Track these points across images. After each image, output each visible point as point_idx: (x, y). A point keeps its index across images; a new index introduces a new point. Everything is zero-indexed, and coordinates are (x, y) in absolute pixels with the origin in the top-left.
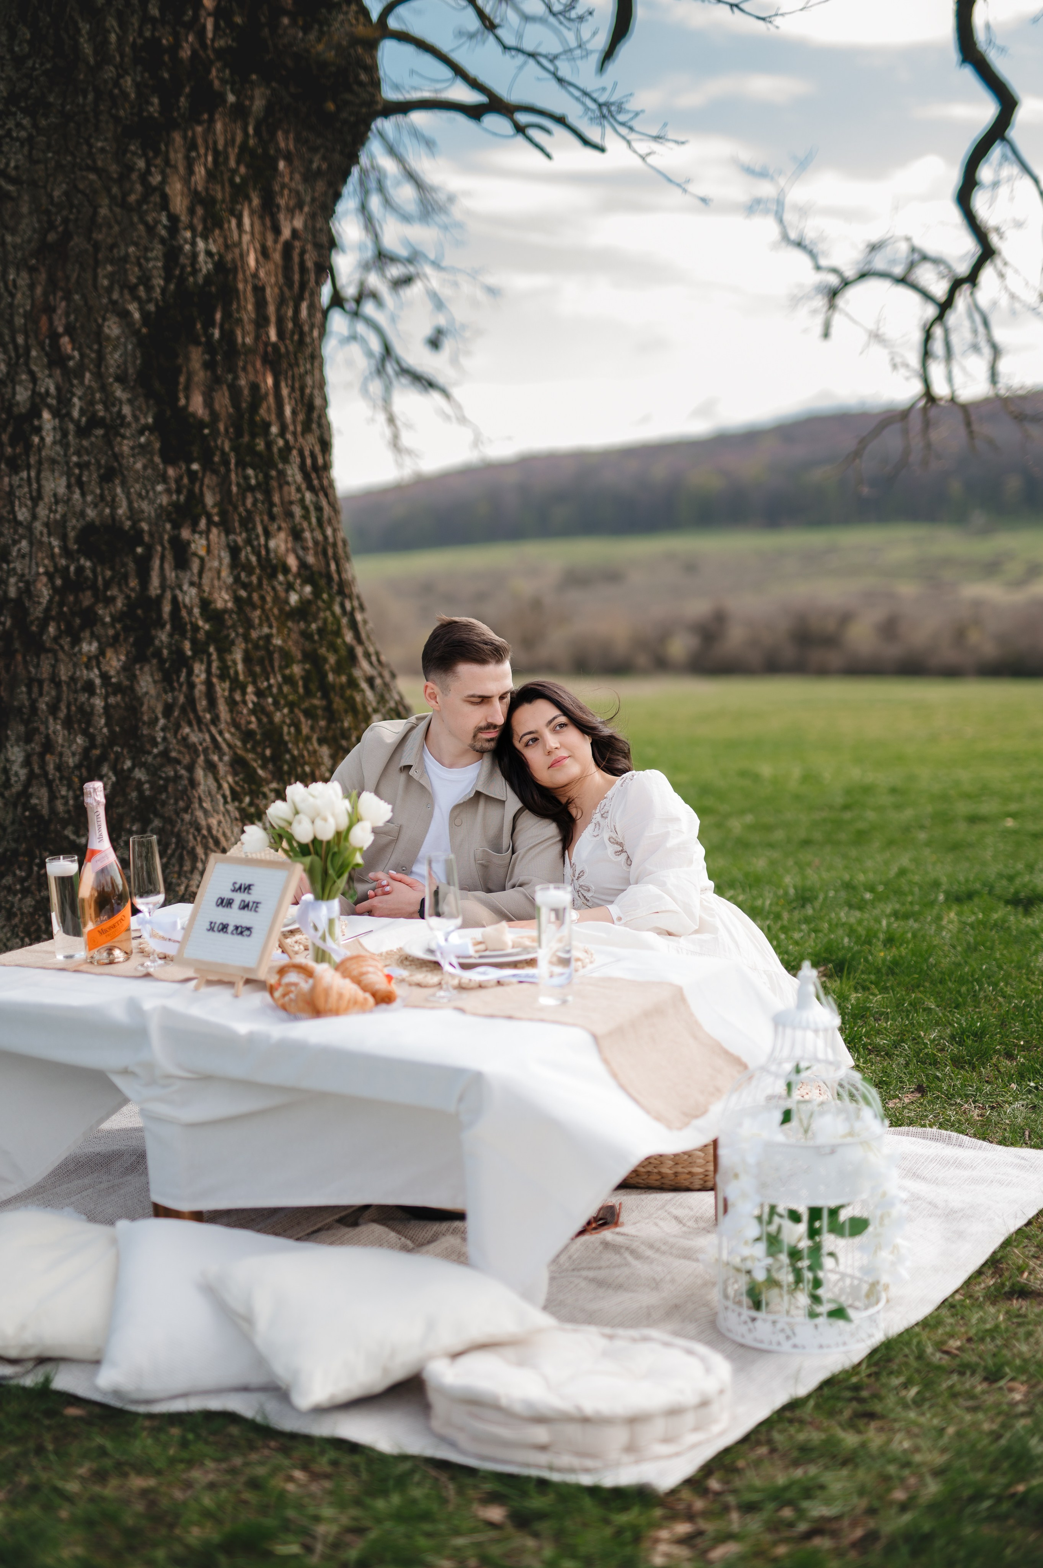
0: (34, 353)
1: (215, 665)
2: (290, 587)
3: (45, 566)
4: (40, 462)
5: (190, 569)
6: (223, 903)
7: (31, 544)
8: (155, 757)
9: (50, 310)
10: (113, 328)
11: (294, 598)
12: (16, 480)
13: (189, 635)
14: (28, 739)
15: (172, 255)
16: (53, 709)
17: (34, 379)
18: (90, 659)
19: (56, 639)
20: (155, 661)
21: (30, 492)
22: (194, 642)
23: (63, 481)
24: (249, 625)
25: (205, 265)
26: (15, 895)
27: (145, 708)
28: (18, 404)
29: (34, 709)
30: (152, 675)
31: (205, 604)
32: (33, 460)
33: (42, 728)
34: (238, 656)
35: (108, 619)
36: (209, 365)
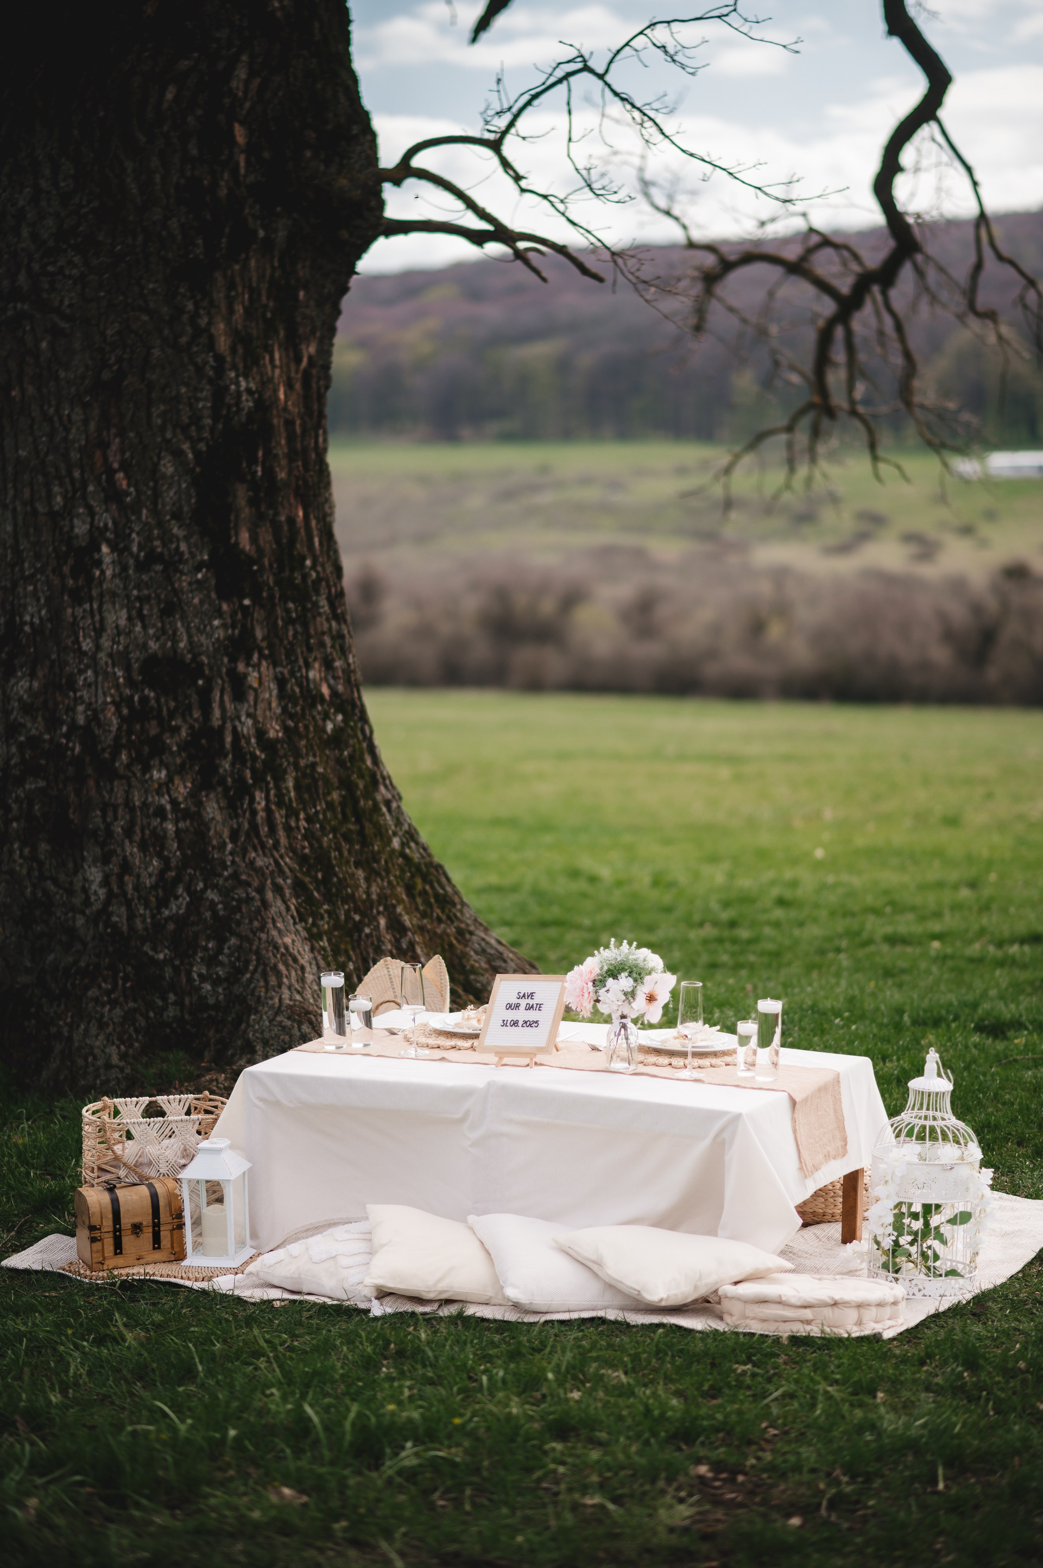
0: (91, 488)
1: (272, 792)
2: (326, 716)
3: (112, 696)
4: (101, 595)
5: (248, 702)
6: (510, 1007)
7: (96, 674)
8: (226, 879)
9: (104, 445)
10: (168, 467)
11: (330, 726)
12: (79, 612)
13: (249, 764)
14: (105, 860)
15: (219, 393)
16: (129, 832)
17: (92, 513)
18: (160, 785)
19: (128, 766)
20: (220, 789)
21: (93, 623)
22: (253, 771)
23: (124, 614)
24: (297, 755)
25: (248, 403)
26: (103, 1005)
27: (212, 833)
28: (77, 537)
29: (109, 833)
30: (218, 802)
31: (261, 734)
32: (94, 593)
33: (119, 850)
34: (290, 784)
35: (175, 748)
36: (253, 502)
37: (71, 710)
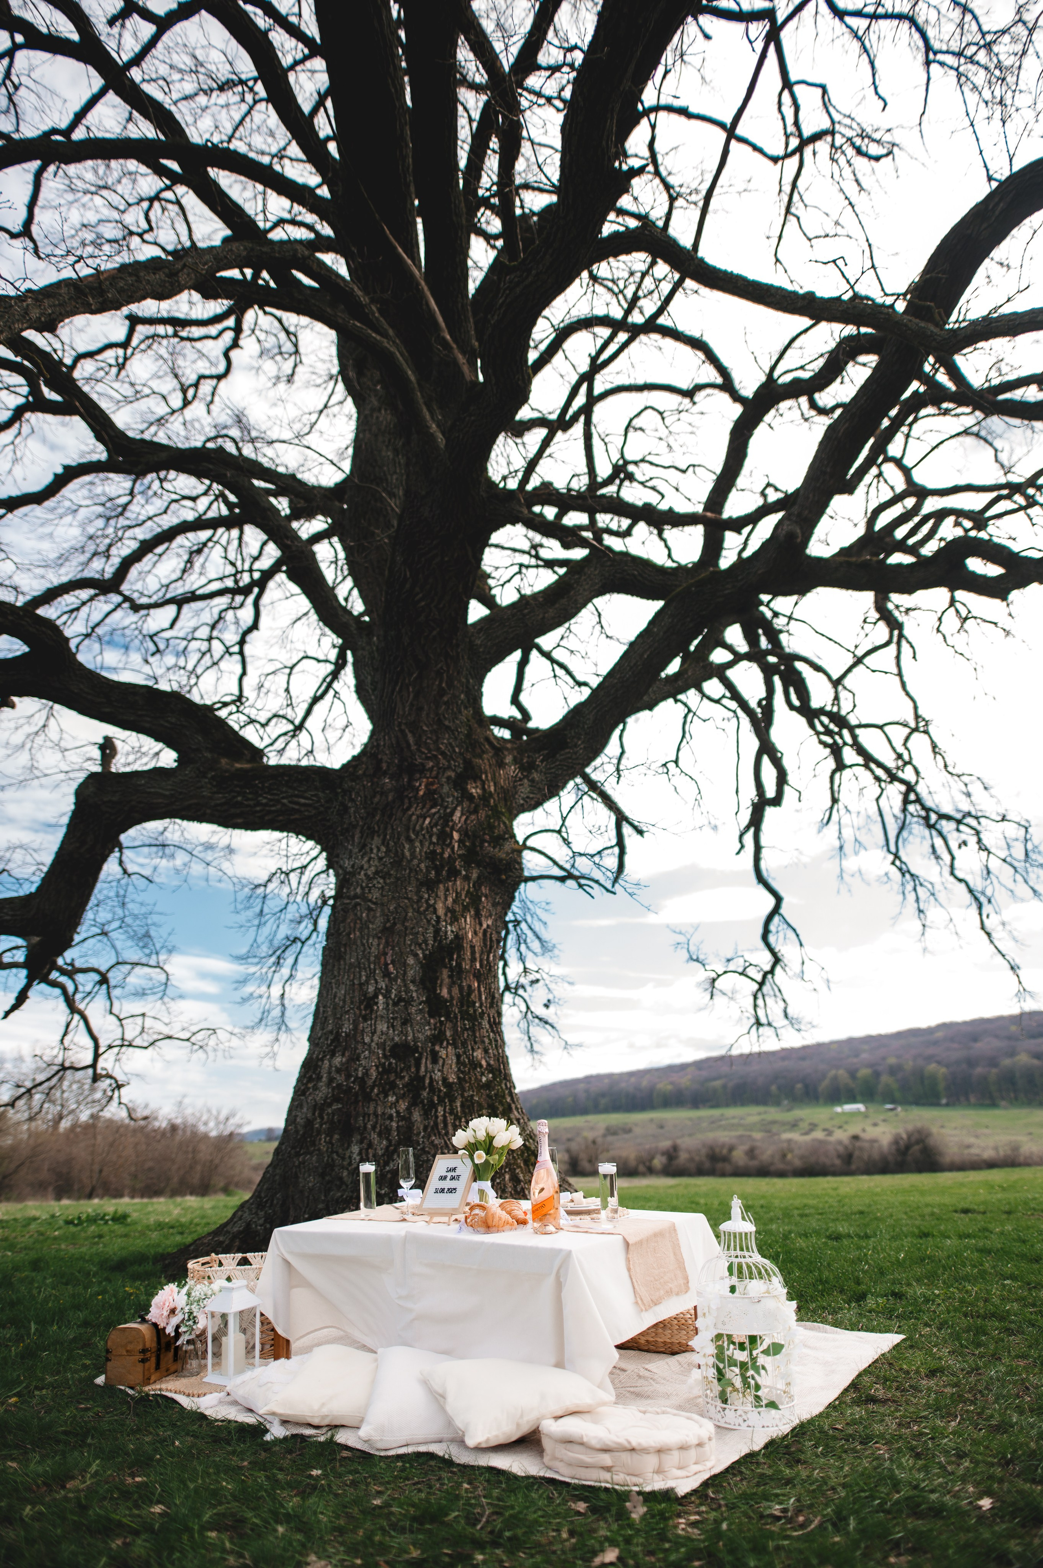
0: (377, 972)
2: (482, 1074)
3: (375, 1062)
4: (376, 1017)
5: (438, 1064)
6: (443, 1178)
7: (370, 1053)
9: (385, 954)
10: (411, 961)
11: (484, 1079)
12: (366, 1025)
13: (436, 1094)
14: (361, 1142)
15: (437, 931)
16: (374, 1127)
17: (376, 982)
18: (392, 1104)
19: (377, 1095)
20: (420, 1106)
21: (371, 1030)
22: (439, 1097)
23: (386, 1025)
24: (463, 1090)
25: (450, 936)
27: (415, 1127)
28: (369, 993)
29: (365, 1127)
30: (419, 1112)
31: (445, 1080)
32: (373, 1016)
35: (401, 1086)
36: (450, 977)
37: (356, 1070)
